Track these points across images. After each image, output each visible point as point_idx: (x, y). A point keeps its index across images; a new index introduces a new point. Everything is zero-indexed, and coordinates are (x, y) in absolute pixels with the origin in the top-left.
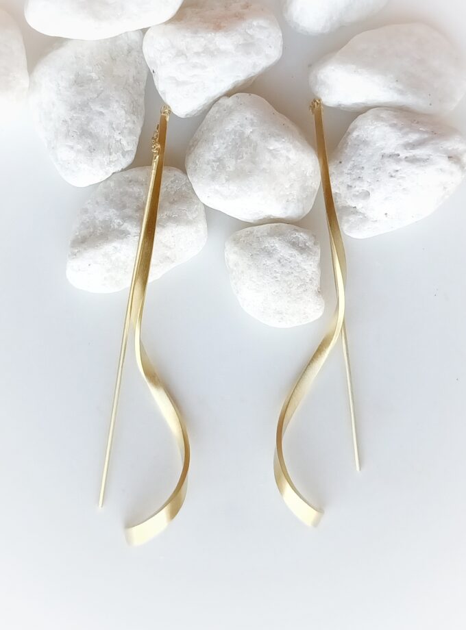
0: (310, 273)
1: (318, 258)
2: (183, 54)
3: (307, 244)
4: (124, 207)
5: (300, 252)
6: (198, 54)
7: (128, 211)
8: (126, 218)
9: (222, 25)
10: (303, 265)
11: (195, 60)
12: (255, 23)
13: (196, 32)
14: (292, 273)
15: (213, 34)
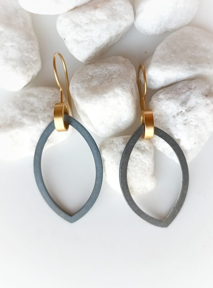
0: (148, 165)
1: (152, 156)
2: (79, 25)
3: (146, 148)
4: (24, 109)
5: (142, 153)
6: (87, 24)
7: (26, 112)
8: (24, 115)
9: (98, 6)
10: (144, 161)
11: (86, 27)
12: (116, 3)
13: (84, 12)
14: (138, 165)
15: (94, 11)
